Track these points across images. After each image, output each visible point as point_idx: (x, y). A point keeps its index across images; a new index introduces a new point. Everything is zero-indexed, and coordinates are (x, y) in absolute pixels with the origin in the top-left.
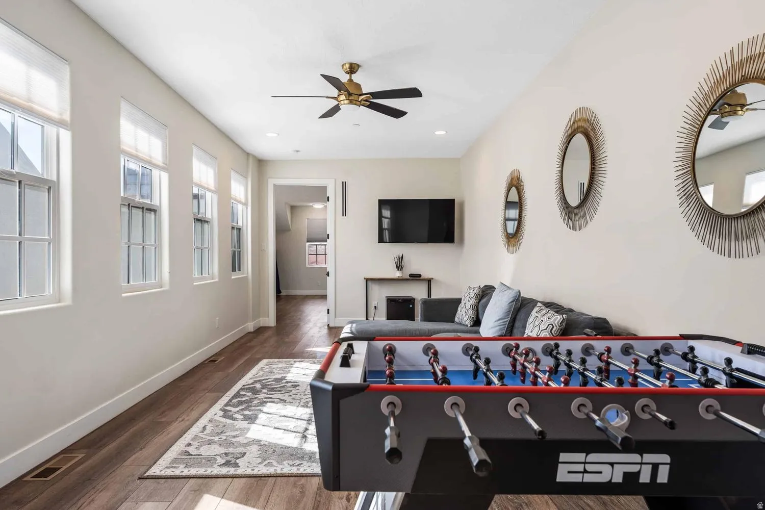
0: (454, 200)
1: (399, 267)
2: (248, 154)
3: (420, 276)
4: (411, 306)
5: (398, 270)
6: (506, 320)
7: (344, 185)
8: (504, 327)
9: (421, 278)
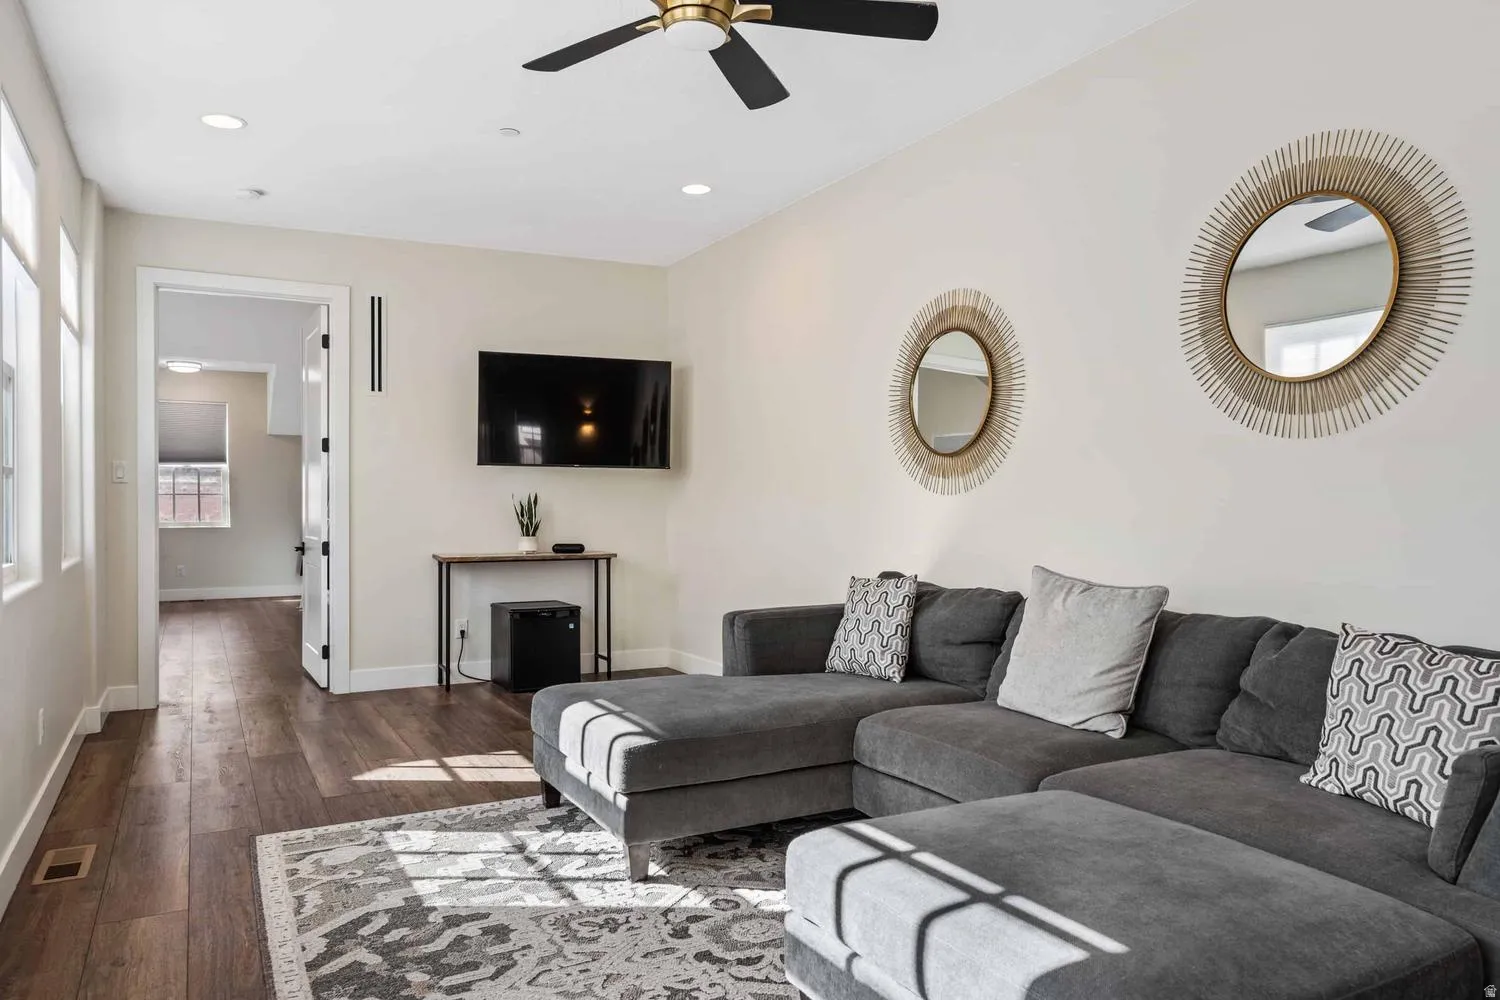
0: (669, 364)
1: (530, 528)
2: (84, 181)
3: (580, 548)
4: (571, 626)
5: (528, 535)
6: (1133, 668)
7: (376, 305)
8: (1130, 688)
9: (584, 554)
